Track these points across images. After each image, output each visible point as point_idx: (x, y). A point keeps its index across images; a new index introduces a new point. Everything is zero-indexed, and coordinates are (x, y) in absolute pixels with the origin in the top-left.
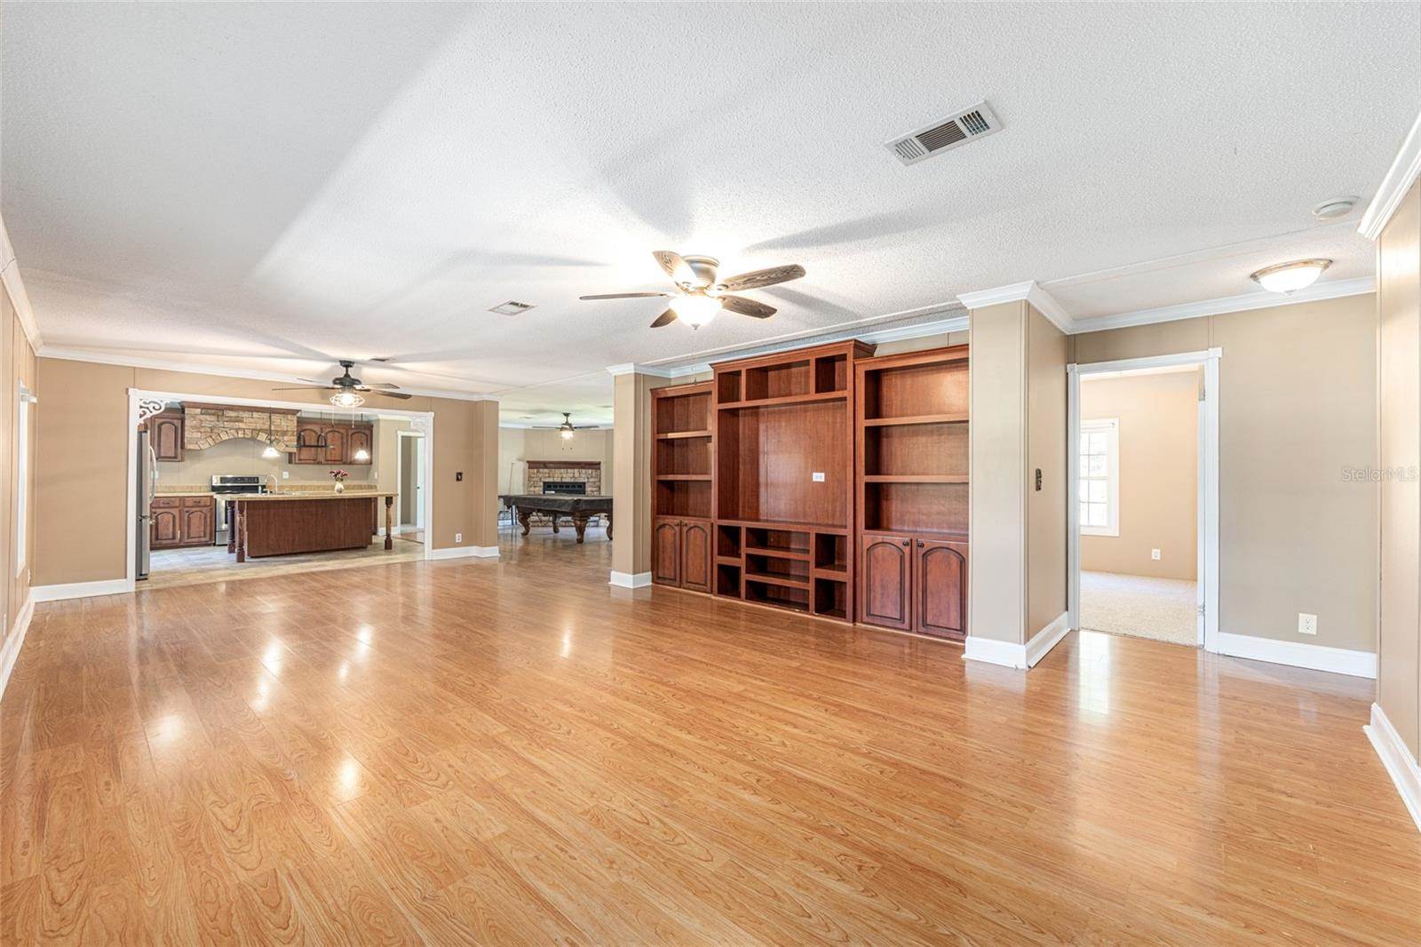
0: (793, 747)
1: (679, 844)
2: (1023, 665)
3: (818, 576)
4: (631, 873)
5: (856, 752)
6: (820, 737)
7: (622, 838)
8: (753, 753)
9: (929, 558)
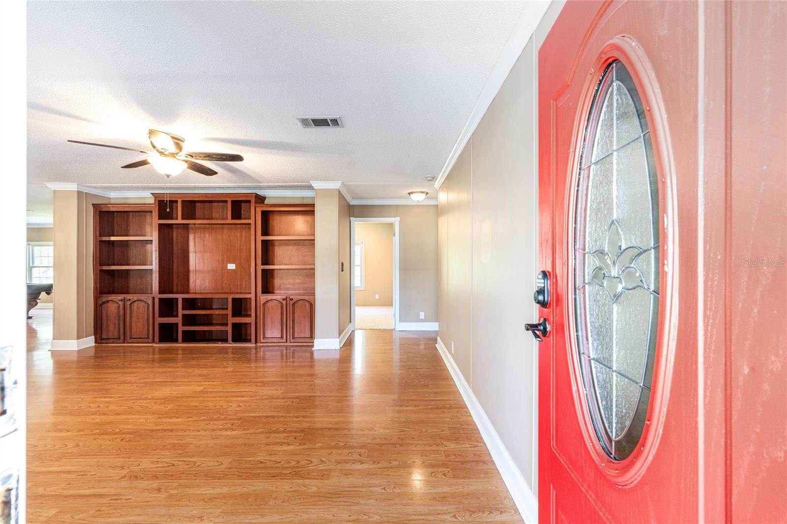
0: (245, 405)
1: (199, 466)
2: (338, 347)
3: (234, 322)
4: (175, 488)
5: (278, 398)
6: (258, 398)
7: (159, 478)
8: (223, 415)
9: (295, 305)
